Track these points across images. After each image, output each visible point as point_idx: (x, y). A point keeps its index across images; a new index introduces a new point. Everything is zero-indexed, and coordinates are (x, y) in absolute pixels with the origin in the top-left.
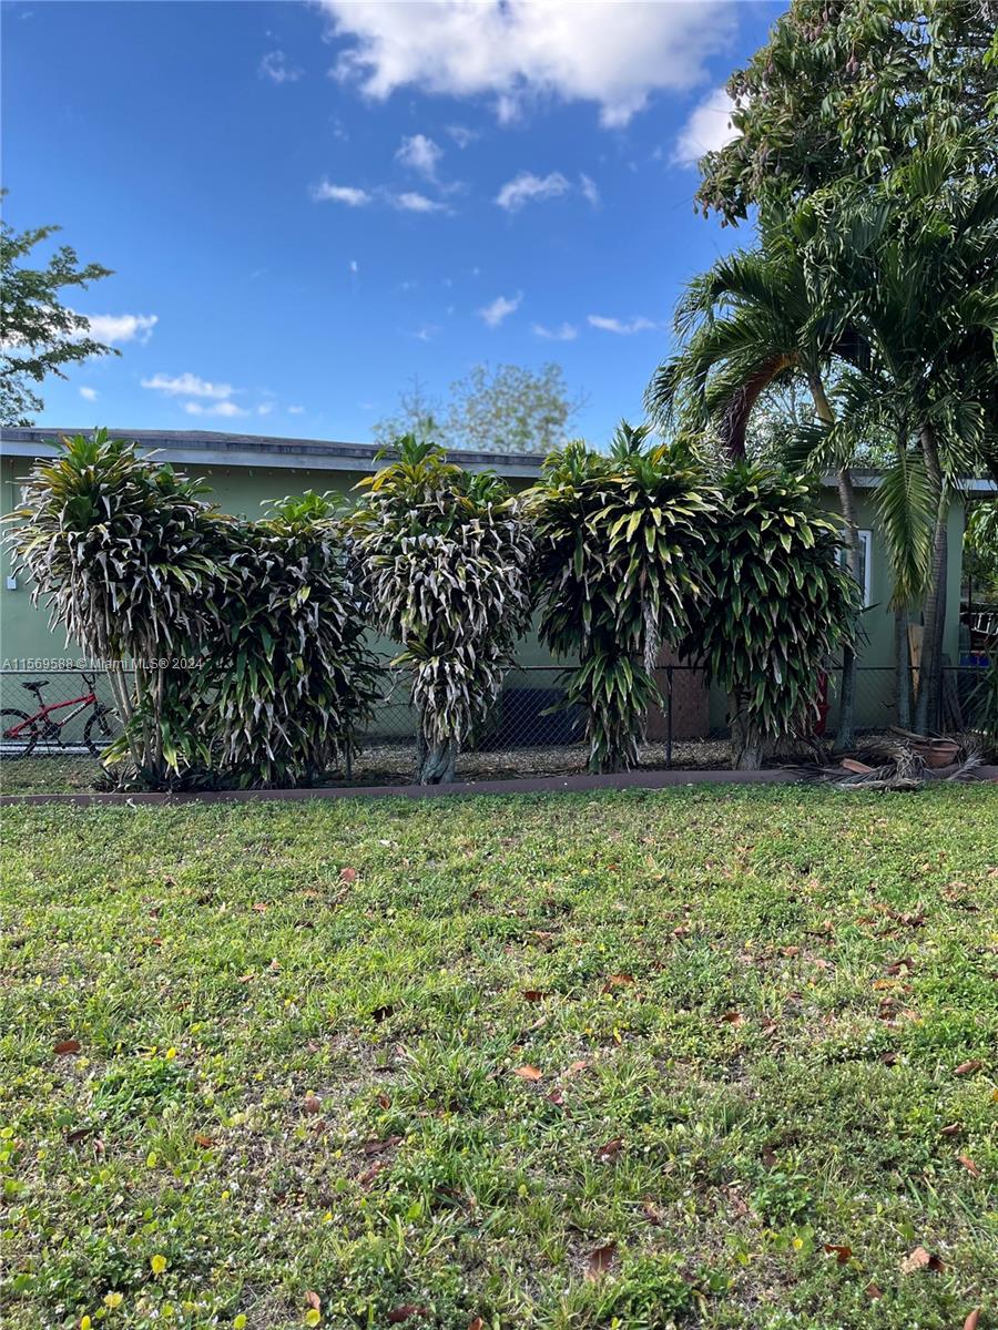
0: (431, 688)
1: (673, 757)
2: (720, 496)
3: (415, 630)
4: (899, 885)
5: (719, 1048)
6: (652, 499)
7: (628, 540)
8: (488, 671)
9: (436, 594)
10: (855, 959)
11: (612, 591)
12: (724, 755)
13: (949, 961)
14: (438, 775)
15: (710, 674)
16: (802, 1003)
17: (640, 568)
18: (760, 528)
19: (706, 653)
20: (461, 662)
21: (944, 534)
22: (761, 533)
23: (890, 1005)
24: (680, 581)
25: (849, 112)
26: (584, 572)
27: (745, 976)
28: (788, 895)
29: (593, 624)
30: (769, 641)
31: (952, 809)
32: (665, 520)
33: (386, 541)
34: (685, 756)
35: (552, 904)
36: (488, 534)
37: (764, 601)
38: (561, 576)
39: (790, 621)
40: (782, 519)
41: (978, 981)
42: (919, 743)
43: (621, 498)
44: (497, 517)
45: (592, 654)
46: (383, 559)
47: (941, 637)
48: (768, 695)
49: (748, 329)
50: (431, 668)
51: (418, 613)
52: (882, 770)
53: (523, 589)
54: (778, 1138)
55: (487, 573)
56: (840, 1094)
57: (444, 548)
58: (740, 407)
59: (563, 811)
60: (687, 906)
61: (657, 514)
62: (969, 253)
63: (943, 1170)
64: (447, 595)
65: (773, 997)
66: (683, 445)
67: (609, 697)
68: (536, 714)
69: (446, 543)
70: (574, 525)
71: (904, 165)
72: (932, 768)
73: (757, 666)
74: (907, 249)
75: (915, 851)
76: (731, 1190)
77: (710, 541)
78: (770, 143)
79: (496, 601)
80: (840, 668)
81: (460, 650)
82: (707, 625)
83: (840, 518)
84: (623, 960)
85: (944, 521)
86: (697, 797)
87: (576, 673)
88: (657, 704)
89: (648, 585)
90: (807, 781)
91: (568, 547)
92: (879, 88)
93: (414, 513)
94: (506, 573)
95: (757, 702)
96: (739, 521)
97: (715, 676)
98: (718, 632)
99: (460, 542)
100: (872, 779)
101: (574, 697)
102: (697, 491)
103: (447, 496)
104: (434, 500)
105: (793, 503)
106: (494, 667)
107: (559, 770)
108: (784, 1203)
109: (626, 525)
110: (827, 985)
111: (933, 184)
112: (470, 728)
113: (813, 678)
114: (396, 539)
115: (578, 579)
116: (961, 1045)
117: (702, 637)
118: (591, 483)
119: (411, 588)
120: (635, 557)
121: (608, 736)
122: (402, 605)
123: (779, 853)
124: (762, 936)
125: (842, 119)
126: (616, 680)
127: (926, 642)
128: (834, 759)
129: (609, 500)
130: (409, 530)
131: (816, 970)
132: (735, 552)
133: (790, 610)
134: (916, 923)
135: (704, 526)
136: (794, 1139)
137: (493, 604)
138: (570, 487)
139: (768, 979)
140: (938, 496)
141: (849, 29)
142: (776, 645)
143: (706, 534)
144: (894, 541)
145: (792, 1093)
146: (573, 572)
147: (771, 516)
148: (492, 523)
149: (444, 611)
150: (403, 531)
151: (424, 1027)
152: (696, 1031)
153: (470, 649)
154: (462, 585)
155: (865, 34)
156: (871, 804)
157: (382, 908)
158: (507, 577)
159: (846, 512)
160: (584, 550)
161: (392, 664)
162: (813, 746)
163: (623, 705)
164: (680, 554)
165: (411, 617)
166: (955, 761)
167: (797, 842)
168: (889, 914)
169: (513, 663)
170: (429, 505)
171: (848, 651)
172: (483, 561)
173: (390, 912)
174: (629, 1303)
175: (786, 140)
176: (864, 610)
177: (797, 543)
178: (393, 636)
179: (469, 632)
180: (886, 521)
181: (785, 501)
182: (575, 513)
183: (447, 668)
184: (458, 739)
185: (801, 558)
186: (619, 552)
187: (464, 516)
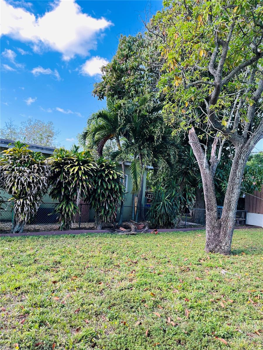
0: (20, 207)
1: (80, 226)
2: (97, 165)
3: (16, 192)
4: (133, 255)
5: (98, 289)
6: (81, 164)
7: (75, 173)
8: (36, 203)
9: (23, 183)
10: (124, 271)
11: (70, 185)
12: (93, 226)
13: (142, 270)
14: (18, 231)
15: (91, 207)
16: (114, 280)
17: (77, 180)
18: (105, 173)
19: (91, 201)
20: (29, 201)
21: (143, 178)
22: (105, 174)
23: (131, 279)
24: (86, 184)
25: (128, 82)
26: (63, 179)
27: (102, 275)
28: (110, 258)
29: (64, 193)
30: (105, 199)
31: (142, 239)
32: (84, 169)
33: (10, 167)
34: (83, 226)
35: (56, 262)
36: (39, 168)
37: (105, 190)
38: (57, 180)
39: (110, 195)
40: (110, 171)
41: (148, 273)
42: (136, 224)
43: (73, 163)
44: (41, 164)
45: (63, 200)
46: (8, 172)
47: (141, 200)
48: (104, 212)
49: (104, 126)
50: (20, 202)
51: (18, 187)
52: (128, 230)
53: (47, 183)
54: (111, 305)
55: (38, 178)
56: (123, 296)
57: (27, 171)
58: (102, 144)
59: (54, 240)
60: (88, 261)
61: (82, 167)
62: (150, 119)
63: (142, 307)
64: (27, 183)
65: (108, 279)
66: (89, 152)
67: (67, 211)
68: (46, 215)
69: (27, 170)
70: (61, 168)
71: (138, 96)
72: (138, 230)
73: (102, 205)
74: (139, 116)
75: (135, 248)
76: (102, 316)
77: (94, 175)
78: (110, 85)
79: (40, 185)
80: (120, 206)
81: (29, 197)
82: (92, 195)
83: (122, 172)
84: (75, 273)
85: (143, 175)
86: (87, 236)
87: (58, 205)
88: (79, 213)
89: (79, 184)
90: (112, 232)
91: (59, 173)
92: (134, 79)
93: (19, 161)
94: (43, 179)
95: (102, 213)
96: (101, 171)
97: (92, 207)
98: (94, 196)
99: (31, 169)
100: (126, 232)
101: (58, 211)
102: (92, 163)
103: (28, 157)
104: (24, 157)
105: (112, 168)
106: (37, 202)
107: (51, 230)
108: (113, 316)
109: (74, 169)
110: (119, 276)
111: (144, 103)
112: (29, 218)
113: (115, 208)
114: (13, 167)
115: (61, 181)
116: (145, 285)
117: (90, 197)
118: (66, 158)
119: (16, 180)
120: (76, 177)
121: (66, 221)
122: (13, 185)
123: (107, 249)
124: (105, 267)
125: (126, 83)
126: (69, 207)
127: (138, 201)
128: (118, 227)
129: (71, 163)
130: (17, 165)
131: (116, 273)
132: (99, 178)
133: (110, 192)
134: (136, 263)
135: (92, 171)
136: (114, 305)
137: (39, 186)
138: (61, 158)
139: (107, 275)
140: (142, 169)
141: (129, 64)
142: (107, 200)
143: (93, 173)
144: (133, 178)
145: (113, 296)
146: (60, 179)
147: (108, 170)
148: (40, 166)
149: (25, 187)
150: (15, 165)
151: (29, 291)
152: (93, 286)
153: (32, 197)
154: (31, 181)
155: (132, 66)
156: (126, 238)
157: (11, 265)
158: (43, 180)
159: (123, 171)
160: (63, 174)
161: (9, 200)
162: (113, 224)
163: (70, 213)
164: (87, 178)
165: (16, 188)
166: (143, 228)
167: (111, 246)
168: (131, 261)
169: (42, 201)
170: (23, 159)
171: (122, 203)
172: (37, 175)
173: (13, 265)
174: (85, 337)
175: (113, 84)
176: (126, 193)
177: (113, 177)
178: (9, 193)
179: (32, 193)
180: (132, 174)
181: (111, 167)
182: (62, 165)
183: (25, 202)
184: (26, 221)
185: (114, 181)
186: (72, 176)
187: (33, 163)
